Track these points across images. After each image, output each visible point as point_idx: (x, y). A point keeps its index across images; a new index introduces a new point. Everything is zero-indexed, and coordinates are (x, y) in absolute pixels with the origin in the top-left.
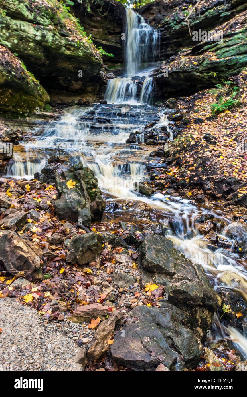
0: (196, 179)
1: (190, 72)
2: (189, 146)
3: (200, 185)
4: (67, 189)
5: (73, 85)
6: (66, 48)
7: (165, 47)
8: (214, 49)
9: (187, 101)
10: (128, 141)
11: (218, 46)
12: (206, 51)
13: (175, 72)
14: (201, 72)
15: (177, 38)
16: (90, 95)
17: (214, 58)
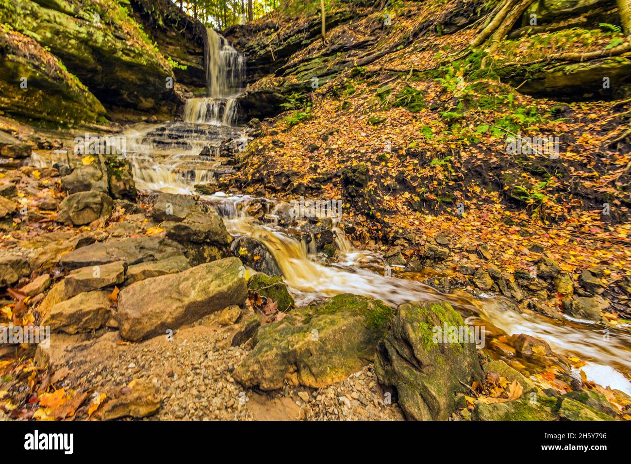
0: (257, 175)
1: (272, 93)
2: (257, 150)
3: (260, 180)
4: (82, 165)
5: (142, 102)
6: (124, 53)
7: (252, 73)
8: (295, 73)
9: (271, 122)
10: (201, 154)
11: (299, 70)
12: (288, 74)
13: (257, 93)
14: (282, 93)
15: (264, 64)
16: (166, 116)
17: (295, 81)
